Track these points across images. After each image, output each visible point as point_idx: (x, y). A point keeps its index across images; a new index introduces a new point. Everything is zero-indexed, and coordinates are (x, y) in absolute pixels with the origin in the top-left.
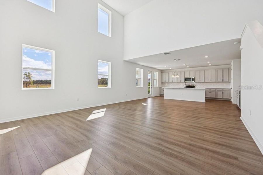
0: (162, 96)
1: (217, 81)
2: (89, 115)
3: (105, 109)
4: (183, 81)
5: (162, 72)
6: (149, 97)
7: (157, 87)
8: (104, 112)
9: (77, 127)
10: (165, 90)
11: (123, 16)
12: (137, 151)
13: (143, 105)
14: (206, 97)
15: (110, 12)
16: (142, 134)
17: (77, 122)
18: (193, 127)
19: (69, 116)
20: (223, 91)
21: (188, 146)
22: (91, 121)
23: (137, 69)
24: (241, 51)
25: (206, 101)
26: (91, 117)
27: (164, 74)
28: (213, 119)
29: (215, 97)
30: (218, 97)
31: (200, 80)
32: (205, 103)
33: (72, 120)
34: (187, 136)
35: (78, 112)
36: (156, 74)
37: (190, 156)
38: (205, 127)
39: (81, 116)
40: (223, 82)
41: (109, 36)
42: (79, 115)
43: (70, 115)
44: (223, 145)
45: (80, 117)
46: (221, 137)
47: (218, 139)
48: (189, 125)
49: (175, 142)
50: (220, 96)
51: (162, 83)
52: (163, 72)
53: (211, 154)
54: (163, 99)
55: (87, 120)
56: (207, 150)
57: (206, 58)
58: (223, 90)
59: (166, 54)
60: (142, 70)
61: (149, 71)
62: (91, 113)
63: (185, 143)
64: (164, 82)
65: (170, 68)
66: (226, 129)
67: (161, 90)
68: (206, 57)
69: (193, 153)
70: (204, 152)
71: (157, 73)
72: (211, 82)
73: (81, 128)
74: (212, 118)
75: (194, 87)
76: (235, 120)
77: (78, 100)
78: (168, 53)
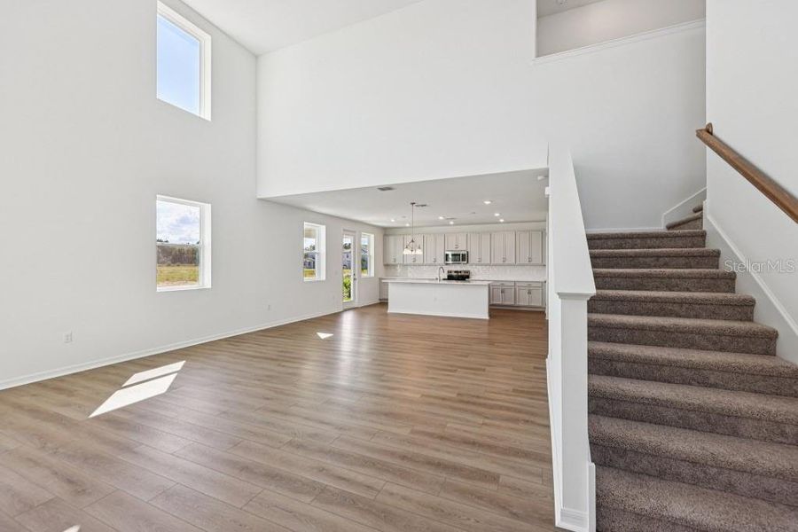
0: (383, 303)
1: (518, 262)
2: (110, 394)
3: (179, 365)
4: (441, 260)
5: (386, 233)
6: (346, 310)
7: (370, 278)
8: (175, 375)
9: (43, 448)
10: (390, 286)
11: (256, 57)
12: (245, 508)
13: (319, 339)
14: (492, 303)
15: (207, 38)
16: (279, 445)
17: (50, 428)
18: (432, 400)
19: (20, 407)
20: (529, 288)
21: (396, 462)
22: (110, 419)
23: (307, 225)
24: (548, 199)
25: (490, 316)
26: (117, 401)
27: (391, 239)
28: (487, 368)
29: (513, 303)
30: (521, 304)
31: (480, 260)
32: (487, 323)
33: (27, 420)
34: (405, 432)
35: (64, 385)
36: (369, 240)
37: (392, 494)
38: (460, 398)
39: (72, 400)
40: (530, 263)
41: (202, 116)
42: (63, 397)
43: (27, 400)
44: (481, 445)
45: (68, 405)
46: (487, 421)
47: (477, 430)
48: (423, 395)
49: (369, 454)
50: (524, 301)
51: (387, 266)
52: (390, 235)
53: (443, 476)
54: (386, 314)
55: (92, 416)
56: (439, 465)
57: (487, 205)
58: (529, 284)
59: (383, 189)
60: (323, 228)
61: (344, 230)
62: (119, 386)
63: (393, 454)
64: (393, 263)
65: (408, 225)
66: (504, 397)
67: (382, 286)
68: (487, 203)
69: (402, 482)
70: (429, 473)
71: (372, 236)
72: (504, 264)
73: (61, 450)
74: (483, 367)
75: (468, 277)
76: (535, 368)
77: (69, 338)
78: (389, 188)
